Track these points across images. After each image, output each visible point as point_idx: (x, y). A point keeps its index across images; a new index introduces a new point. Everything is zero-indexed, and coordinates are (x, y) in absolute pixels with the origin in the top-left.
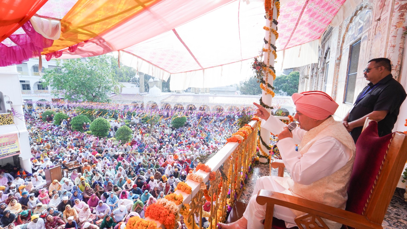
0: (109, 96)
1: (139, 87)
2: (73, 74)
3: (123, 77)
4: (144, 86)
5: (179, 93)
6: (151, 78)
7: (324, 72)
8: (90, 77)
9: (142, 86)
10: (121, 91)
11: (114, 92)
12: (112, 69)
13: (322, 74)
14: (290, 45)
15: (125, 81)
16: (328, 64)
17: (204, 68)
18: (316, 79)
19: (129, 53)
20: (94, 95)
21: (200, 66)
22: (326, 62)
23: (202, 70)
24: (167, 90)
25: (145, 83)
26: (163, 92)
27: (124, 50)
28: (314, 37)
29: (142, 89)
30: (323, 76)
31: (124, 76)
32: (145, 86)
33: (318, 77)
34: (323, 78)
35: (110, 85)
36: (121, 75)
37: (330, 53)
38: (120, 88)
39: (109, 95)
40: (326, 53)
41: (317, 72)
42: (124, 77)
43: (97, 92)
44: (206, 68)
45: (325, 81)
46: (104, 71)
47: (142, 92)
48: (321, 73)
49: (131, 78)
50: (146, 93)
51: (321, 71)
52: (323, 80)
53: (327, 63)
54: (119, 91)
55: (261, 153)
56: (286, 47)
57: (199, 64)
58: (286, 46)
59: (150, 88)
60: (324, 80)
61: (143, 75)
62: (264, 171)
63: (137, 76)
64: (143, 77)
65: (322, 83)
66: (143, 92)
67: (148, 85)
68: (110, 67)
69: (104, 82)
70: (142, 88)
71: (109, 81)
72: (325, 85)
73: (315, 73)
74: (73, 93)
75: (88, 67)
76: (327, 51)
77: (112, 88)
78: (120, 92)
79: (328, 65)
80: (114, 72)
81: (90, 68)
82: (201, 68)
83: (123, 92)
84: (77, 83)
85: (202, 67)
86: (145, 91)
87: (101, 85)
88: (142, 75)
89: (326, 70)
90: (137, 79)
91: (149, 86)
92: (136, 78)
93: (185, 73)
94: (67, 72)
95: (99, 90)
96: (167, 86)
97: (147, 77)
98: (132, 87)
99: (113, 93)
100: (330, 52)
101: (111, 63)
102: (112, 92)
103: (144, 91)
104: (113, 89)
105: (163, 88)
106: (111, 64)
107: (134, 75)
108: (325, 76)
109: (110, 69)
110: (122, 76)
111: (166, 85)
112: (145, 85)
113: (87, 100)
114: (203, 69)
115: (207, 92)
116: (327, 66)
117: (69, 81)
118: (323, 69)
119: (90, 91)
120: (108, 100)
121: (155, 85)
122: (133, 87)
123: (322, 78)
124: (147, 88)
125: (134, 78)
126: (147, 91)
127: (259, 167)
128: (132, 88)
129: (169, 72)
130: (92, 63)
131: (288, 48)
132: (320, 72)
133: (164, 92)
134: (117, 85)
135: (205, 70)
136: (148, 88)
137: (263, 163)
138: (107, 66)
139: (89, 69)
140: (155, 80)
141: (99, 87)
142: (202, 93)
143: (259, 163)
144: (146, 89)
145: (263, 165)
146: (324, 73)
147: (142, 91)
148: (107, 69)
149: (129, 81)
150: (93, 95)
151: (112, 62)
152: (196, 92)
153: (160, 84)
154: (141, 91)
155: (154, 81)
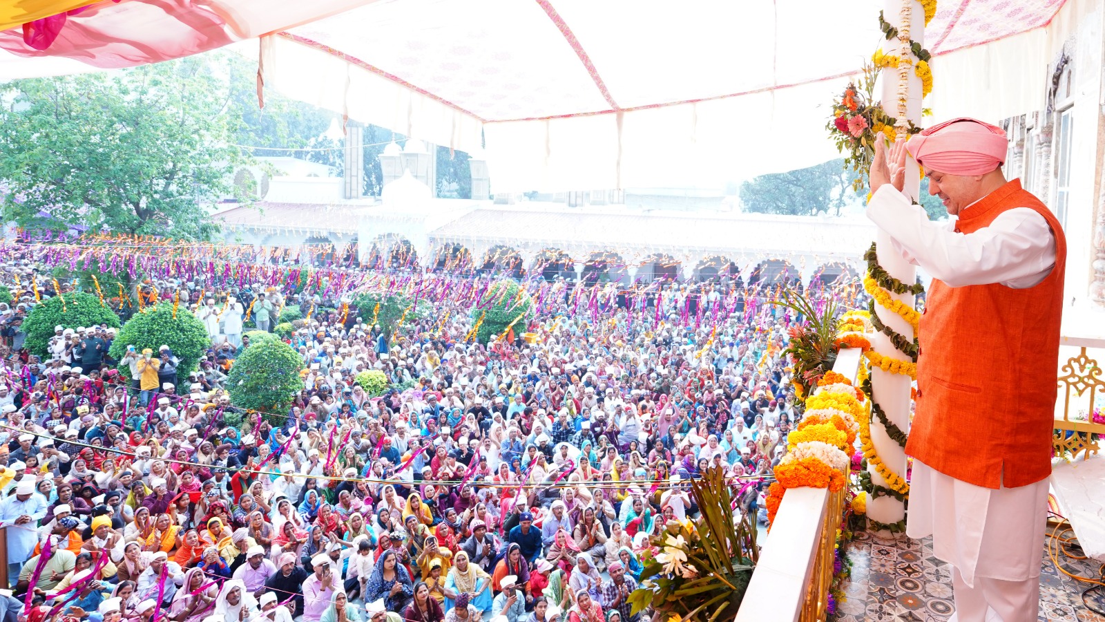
0: (212, 211)
1: (340, 174)
2: (52, 119)
3: (274, 133)
4: (361, 173)
5: (505, 202)
6: (393, 143)
7: (1050, 142)
8: (129, 133)
9: (354, 173)
10: (264, 192)
11: (235, 196)
12: (230, 102)
13: (1045, 149)
14: (950, 41)
15: (284, 154)
16: (1063, 114)
17: (622, 107)
18: (1020, 167)
19: (311, 43)
20: (143, 205)
21: (608, 98)
22: (1058, 107)
23: (614, 116)
24: (456, 191)
25: (368, 157)
26: (438, 196)
27: (291, 31)
28: (1031, 19)
29: (354, 187)
30: (1048, 157)
31: (282, 129)
32: (368, 174)
33: (1027, 157)
34: (1048, 165)
35: (217, 165)
36: (267, 127)
37: (1069, 77)
38: (258, 179)
39: (209, 207)
40: (1054, 77)
41: (1022, 140)
42: (279, 133)
43: (157, 196)
44: (629, 110)
45: (1056, 174)
46: (196, 108)
47: (350, 198)
48: (1041, 144)
49: (307, 138)
50: (369, 200)
51: (1042, 138)
52: (1048, 172)
53: (1061, 111)
54: (255, 192)
55: (878, 479)
56: (939, 50)
57: (603, 89)
58: (938, 44)
59: (385, 180)
60: (1052, 169)
61: (360, 130)
62: (896, 564)
63: (334, 133)
64: (361, 139)
65: (1047, 181)
66: (357, 197)
67: (378, 167)
68: (222, 93)
69: (193, 153)
70: (354, 179)
71: (216, 152)
72: (1060, 189)
73: (1017, 145)
74: (46, 197)
75: (125, 92)
76: (1058, 69)
77: (228, 180)
78: (259, 196)
79: (1066, 117)
80: (238, 117)
81: (133, 96)
82: (611, 108)
83: (273, 195)
84: (67, 154)
85: (613, 104)
86: (365, 194)
87: (179, 165)
88: (354, 130)
89: (1058, 134)
90: (336, 146)
91: (384, 173)
92: (331, 142)
93: (544, 123)
94: (25, 107)
95: (167, 185)
96: (456, 174)
97: (374, 137)
98: (310, 175)
99: (230, 197)
100: (1070, 72)
101: (228, 77)
102: (224, 196)
103: (361, 191)
104: (231, 182)
105: (438, 183)
106: (228, 84)
107: (325, 126)
108: (1056, 158)
109: (223, 102)
110: (272, 129)
111: (452, 170)
112: (365, 169)
113: (111, 225)
114: (618, 111)
115: (616, 200)
116: (1064, 123)
117: (31, 148)
118: (1048, 132)
119: (125, 189)
120: (204, 229)
121: (407, 171)
122: (316, 175)
123: (1044, 162)
124: (374, 180)
125: (320, 139)
126: (373, 194)
127: (871, 541)
128: (312, 178)
129: (479, 115)
130: (146, 74)
131: (941, 54)
132: (1035, 141)
133: (445, 197)
134: (247, 167)
135: (626, 114)
136: (380, 179)
137: (886, 527)
138: (211, 92)
139: (127, 98)
140: (408, 149)
141: (169, 176)
142: (594, 203)
143: (868, 525)
144: (370, 186)
145: (884, 534)
146: (1049, 146)
147: (354, 193)
148: (210, 99)
149: (299, 155)
150: (137, 205)
151: (232, 76)
152: (573, 201)
153: (429, 165)
154: (348, 194)
155: (406, 155)
